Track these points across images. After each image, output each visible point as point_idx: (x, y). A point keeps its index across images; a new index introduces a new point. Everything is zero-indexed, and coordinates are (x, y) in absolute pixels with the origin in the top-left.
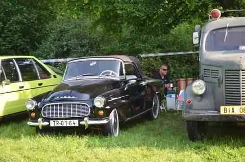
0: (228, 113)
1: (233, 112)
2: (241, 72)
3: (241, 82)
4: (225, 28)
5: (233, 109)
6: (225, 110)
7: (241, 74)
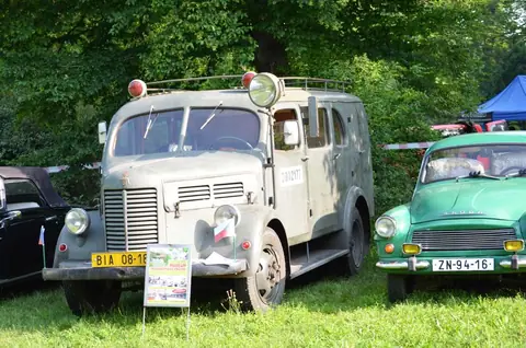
0: (103, 265)
1: (111, 262)
2: (126, 192)
3: (126, 210)
4: (148, 113)
5: (111, 257)
6: (99, 259)
7: (126, 197)
